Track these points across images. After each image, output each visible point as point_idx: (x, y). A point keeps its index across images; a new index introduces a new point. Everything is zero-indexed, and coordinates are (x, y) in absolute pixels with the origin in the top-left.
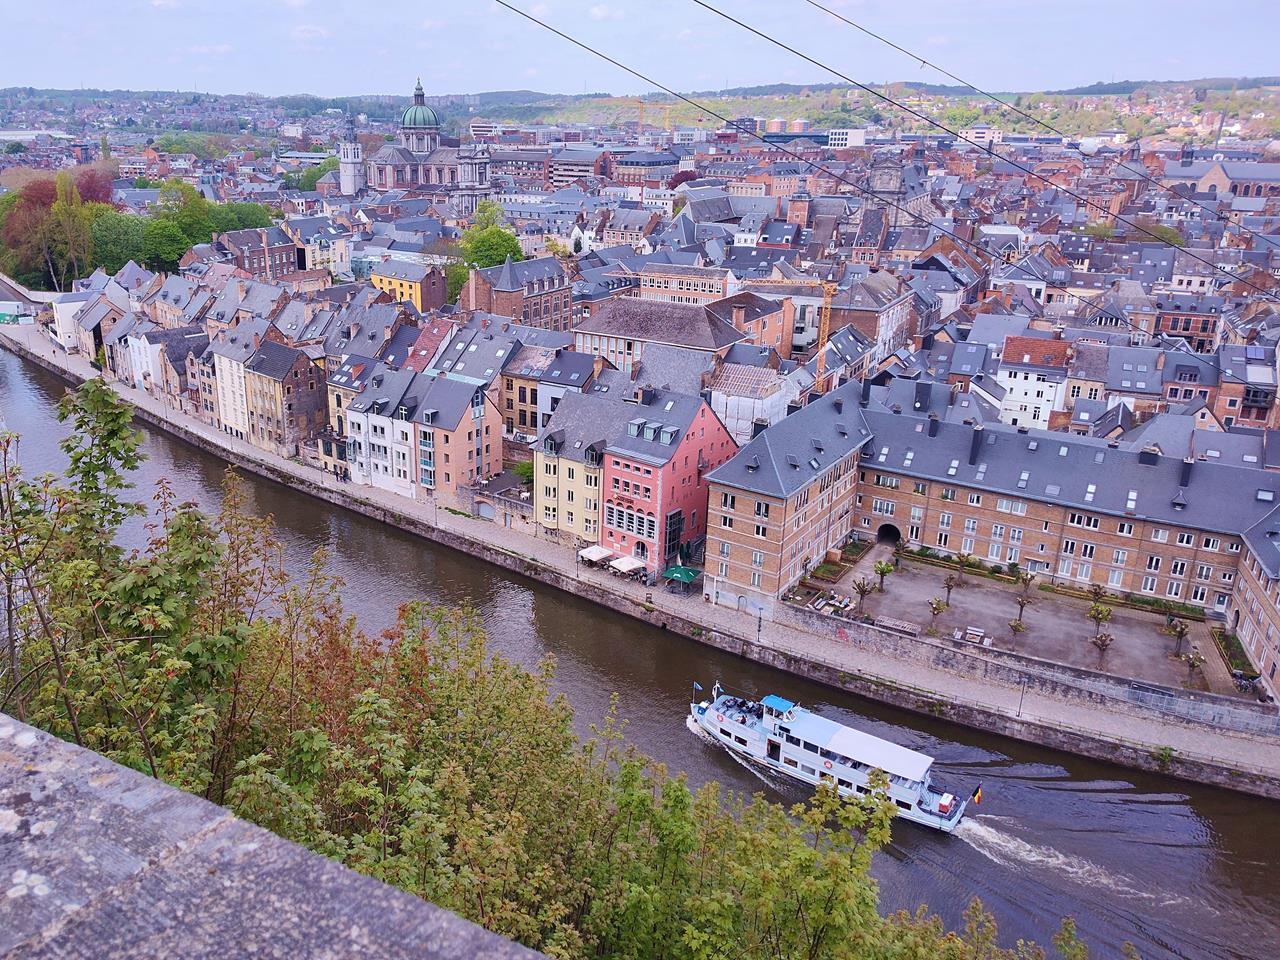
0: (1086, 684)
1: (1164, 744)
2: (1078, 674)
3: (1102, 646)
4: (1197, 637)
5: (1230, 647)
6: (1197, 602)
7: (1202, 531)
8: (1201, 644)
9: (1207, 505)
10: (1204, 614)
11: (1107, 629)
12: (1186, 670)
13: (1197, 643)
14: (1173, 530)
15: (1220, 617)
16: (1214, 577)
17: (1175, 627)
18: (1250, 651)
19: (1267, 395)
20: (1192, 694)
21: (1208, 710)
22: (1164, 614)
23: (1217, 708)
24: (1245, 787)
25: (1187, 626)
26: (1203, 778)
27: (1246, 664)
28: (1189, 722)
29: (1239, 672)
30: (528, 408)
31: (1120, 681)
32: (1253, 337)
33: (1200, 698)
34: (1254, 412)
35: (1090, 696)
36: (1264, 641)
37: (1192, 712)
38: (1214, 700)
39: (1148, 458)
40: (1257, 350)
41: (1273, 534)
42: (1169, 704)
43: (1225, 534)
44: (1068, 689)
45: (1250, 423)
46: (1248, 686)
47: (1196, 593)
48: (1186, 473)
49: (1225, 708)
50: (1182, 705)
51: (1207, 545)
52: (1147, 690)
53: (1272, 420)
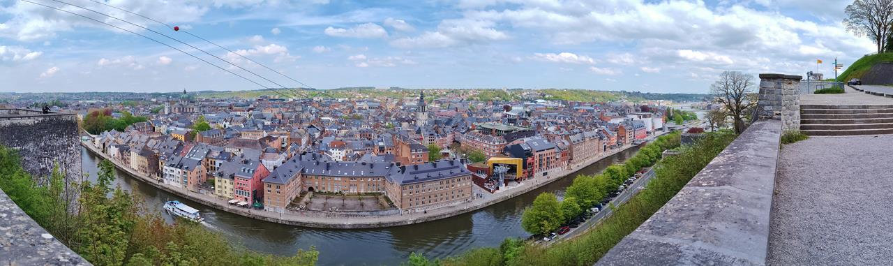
0: (360, 214)
1: (379, 222)
2: (358, 212)
3: (362, 205)
4: (381, 198)
5: (387, 199)
6: (379, 191)
7: (377, 177)
8: (382, 200)
9: (377, 172)
10: (381, 194)
11: (363, 201)
12: (380, 206)
14: (372, 178)
15: (384, 193)
16: (381, 186)
17: (376, 198)
18: (391, 198)
19: (383, 148)
20: (382, 210)
21: (386, 212)
22: (373, 195)
24: (396, 225)
25: (378, 197)
26: (389, 225)
27: (391, 201)
28: (383, 216)
29: (390, 204)
30: (213, 166)
31: (368, 211)
32: (378, 137)
33: (384, 210)
34: (382, 151)
35: (363, 216)
36: (393, 196)
37: (383, 214)
38: (386, 210)
39: (364, 164)
40: (380, 139)
41: (390, 175)
42: (378, 213)
43: (381, 177)
44: (356, 215)
45: (381, 153)
46: (392, 206)
47: (379, 189)
48: (372, 166)
49: (389, 211)
50: (381, 213)
51: (379, 180)
52: (373, 211)
53: (385, 152)
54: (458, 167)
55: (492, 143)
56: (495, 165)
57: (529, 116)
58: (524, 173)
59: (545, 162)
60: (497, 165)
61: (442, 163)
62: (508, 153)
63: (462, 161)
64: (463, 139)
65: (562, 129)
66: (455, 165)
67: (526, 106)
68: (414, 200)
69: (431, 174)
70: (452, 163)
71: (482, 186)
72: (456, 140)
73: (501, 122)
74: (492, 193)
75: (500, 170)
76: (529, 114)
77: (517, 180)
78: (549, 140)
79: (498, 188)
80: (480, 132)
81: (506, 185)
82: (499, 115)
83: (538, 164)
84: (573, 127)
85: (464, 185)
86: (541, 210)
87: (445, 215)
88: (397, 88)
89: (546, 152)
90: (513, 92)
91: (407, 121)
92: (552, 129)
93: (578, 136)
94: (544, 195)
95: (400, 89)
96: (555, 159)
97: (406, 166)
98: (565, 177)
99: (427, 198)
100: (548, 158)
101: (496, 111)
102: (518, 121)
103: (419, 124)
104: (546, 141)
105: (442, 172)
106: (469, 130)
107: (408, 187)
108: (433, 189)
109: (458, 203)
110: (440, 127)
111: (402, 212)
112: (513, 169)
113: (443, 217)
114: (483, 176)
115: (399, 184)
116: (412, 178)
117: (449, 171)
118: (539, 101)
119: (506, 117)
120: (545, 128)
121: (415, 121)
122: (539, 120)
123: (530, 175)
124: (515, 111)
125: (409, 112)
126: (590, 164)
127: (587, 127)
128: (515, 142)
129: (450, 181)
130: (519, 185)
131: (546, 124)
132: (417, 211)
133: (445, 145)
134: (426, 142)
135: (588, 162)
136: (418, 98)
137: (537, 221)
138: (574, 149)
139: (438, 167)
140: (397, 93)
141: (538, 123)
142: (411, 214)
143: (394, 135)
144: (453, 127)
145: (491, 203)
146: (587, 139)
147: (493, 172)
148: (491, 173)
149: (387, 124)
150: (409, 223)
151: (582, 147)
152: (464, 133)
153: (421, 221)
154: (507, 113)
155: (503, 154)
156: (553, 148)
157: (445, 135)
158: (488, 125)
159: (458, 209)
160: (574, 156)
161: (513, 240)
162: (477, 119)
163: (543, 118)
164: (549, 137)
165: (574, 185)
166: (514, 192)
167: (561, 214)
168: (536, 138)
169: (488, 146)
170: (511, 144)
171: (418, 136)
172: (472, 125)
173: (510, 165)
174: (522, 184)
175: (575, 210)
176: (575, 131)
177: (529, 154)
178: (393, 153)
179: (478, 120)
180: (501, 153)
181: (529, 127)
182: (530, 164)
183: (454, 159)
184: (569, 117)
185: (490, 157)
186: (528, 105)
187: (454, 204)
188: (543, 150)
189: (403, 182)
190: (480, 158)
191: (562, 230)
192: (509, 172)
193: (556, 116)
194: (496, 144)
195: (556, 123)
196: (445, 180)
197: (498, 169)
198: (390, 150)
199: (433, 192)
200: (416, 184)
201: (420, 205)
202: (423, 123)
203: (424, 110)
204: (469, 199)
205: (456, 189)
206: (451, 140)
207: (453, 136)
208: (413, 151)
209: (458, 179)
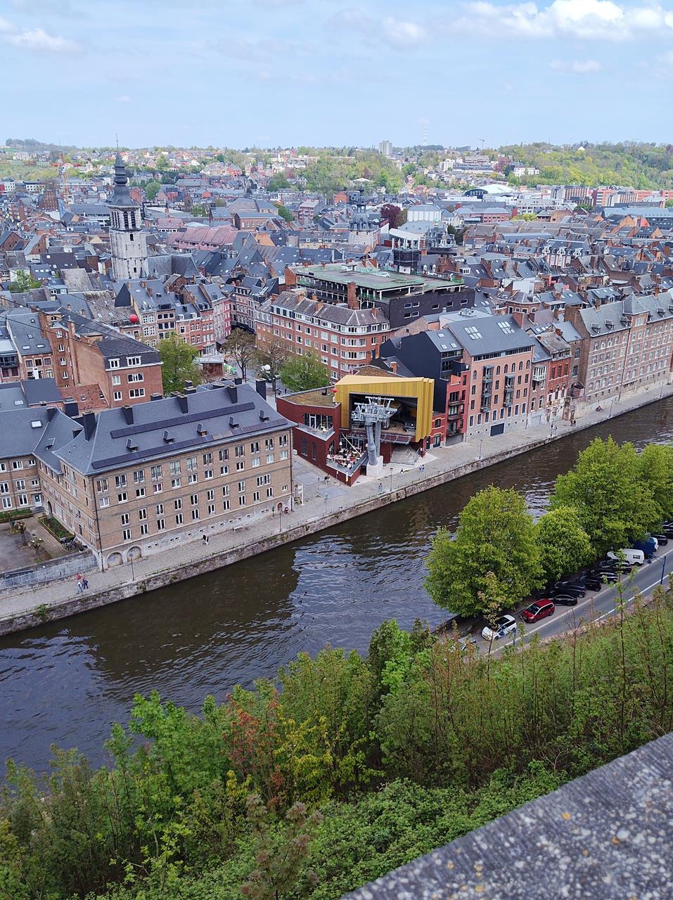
1: (40, 603)
4: (32, 528)
5: (53, 526)
6: (24, 505)
7: (8, 459)
8: (38, 532)
10: (31, 512)
12: (34, 551)
13: (34, 532)
15: (40, 509)
16: (29, 487)
17: (17, 527)
18: (64, 522)
19: (13, 358)
20: (43, 565)
21: (56, 570)
23: (60, 566)
24: (91, 605)
25: (23, 524)
26: (69, 613)
27: (65, 532)
28: (48, 582)
29: (63, 539)
33: (48, 565)
34: (10, 371)
36: (70, 515)
37: (47, 576)
38: (57, 563)
41: (49, 447)
42: (32, 577)
43: (23, 456)
45: (10, 379)
46: (72, 546)
47: (21, 500)
49: (64, 565)
50: (40, 575)
51: (15, 467)
52: (16, 575)
53: (22, 375)
54: (250, 407)
55: (346, 331)
56: (357, 399)
57: (459, 240)
58: (437, 423)
59: (499, 392)
60: (361, 398)
61: (204, 397)
62: (391, 363)
63: (261, 389)
64: (260, 316)
65: (559, 286)
66: (242, 400)
67: (451, 208)
68: (134, 518)
69: (173, 433)
70: (231, 394)
71: (321, 463)
72: (241, 320)
73: (374, 262)
74: (349, 484)
75: (373, 413)
76: (458, 236)
77: (416, 446)
78: (515, 324)
79: (363, 471)
80: (310, 296)
81: (386, 461)
82: (366, 240)
83: (477, 398)
84: (597, 280)
85: (270, 460)
86: (479, 541)
87: (222, 557)
88: (30, 145)
89: (504, 359)
90: (413, 161)
91: (81, 264)
92: (525, 286)
93: (610, 311)
94: (492, 495)
95: (43, 147)
96: (528, 385)
97: (97, 412)
98: (554, 442)
99: (170, 509)
100: (508, 381)
101: (357, 225)
102: (426, 260)
103: (123, 272)
104: (505, 325)
105: (206, 425)
106: (277, 289)
107: (111, 480)
108: (185, 479)
109: (256, 517)
110: (190, 281)
111: (102, 561)
112: (405, 411)
113: (219, 564)
114: (323, 434)
115: (81, 475)
116: (117, 449)
117: (225, 420)
118: (492, 189)
119: (388, 244)
120: (506, 282)
121: (108, 264)
122: (489, 257)
123: (454, 432)
124: (418, 226)
125: (85, 231)
126: (635, 405)
127: (645, 280)
128: (415, 328)
129: (232, 451)
130: (421, 462)
131: (509, 270)
132: (145, 552)
133: (208, 341)
134: (150, 331)
135: (632, 399)
136: (108, 181)
137: (469, 572)
138: (593, 353)
139: (194, 409)
140: (34, 164)
141: (485, 267)
142: (130, 562)
143: (42, 313)
144: (229, 281)
145: (347, 516)
146: (639, 323)
147: (352, 422)
148: (344, 424)
149: (14, 277)
150: (128, 594)
151: (618, 349)
152: (261, 300)
153: (159, 584)
154: (394, 232)
155: (377, 363)
156: (527, 349)
157: (205, 307)
158: (333, 272)
159: (258, 535)
160: (590, 377)
162: (302, 253)
163: (501, 250)
164: (517, 313)
165: (580, 467)
166: (408, 481)
167: (535, 558)
168: (477, 314)
169: (334, 339)
170: (401, 333)
171: (124, 315)
172: (287, 273)
173: (398, 401)
174: (430, 457)
175: (574, 548)
176: (602, 292)
177: (453, 365)
178: (50, 372)
179: (304, 257)
180: (374, 362)
181: (457, 277)
182: (454, 396)
183: (238, 381)
184: (587, 244)
185: (341, 374)
186: (458, 206)
187: (244, 521)
188: (496, 354)
189: (95, 465)
190: (315, 379)
191: (533, 610)
192: (394, 420)
193: (542, 243)
194: (360, 331)
195: (542, 268)
196: (216, 448)
197: (363, 411)
198: (37, 365)
199: (185, 489)
200: (134, 468)
201: (153, 533)
202: (135, 269)
203: (134, 225)
204: (286, 502)
205: (250, 474)
206: (226, 320)
207: (232, 310)
208: (112, 362)
209: (252, 445)
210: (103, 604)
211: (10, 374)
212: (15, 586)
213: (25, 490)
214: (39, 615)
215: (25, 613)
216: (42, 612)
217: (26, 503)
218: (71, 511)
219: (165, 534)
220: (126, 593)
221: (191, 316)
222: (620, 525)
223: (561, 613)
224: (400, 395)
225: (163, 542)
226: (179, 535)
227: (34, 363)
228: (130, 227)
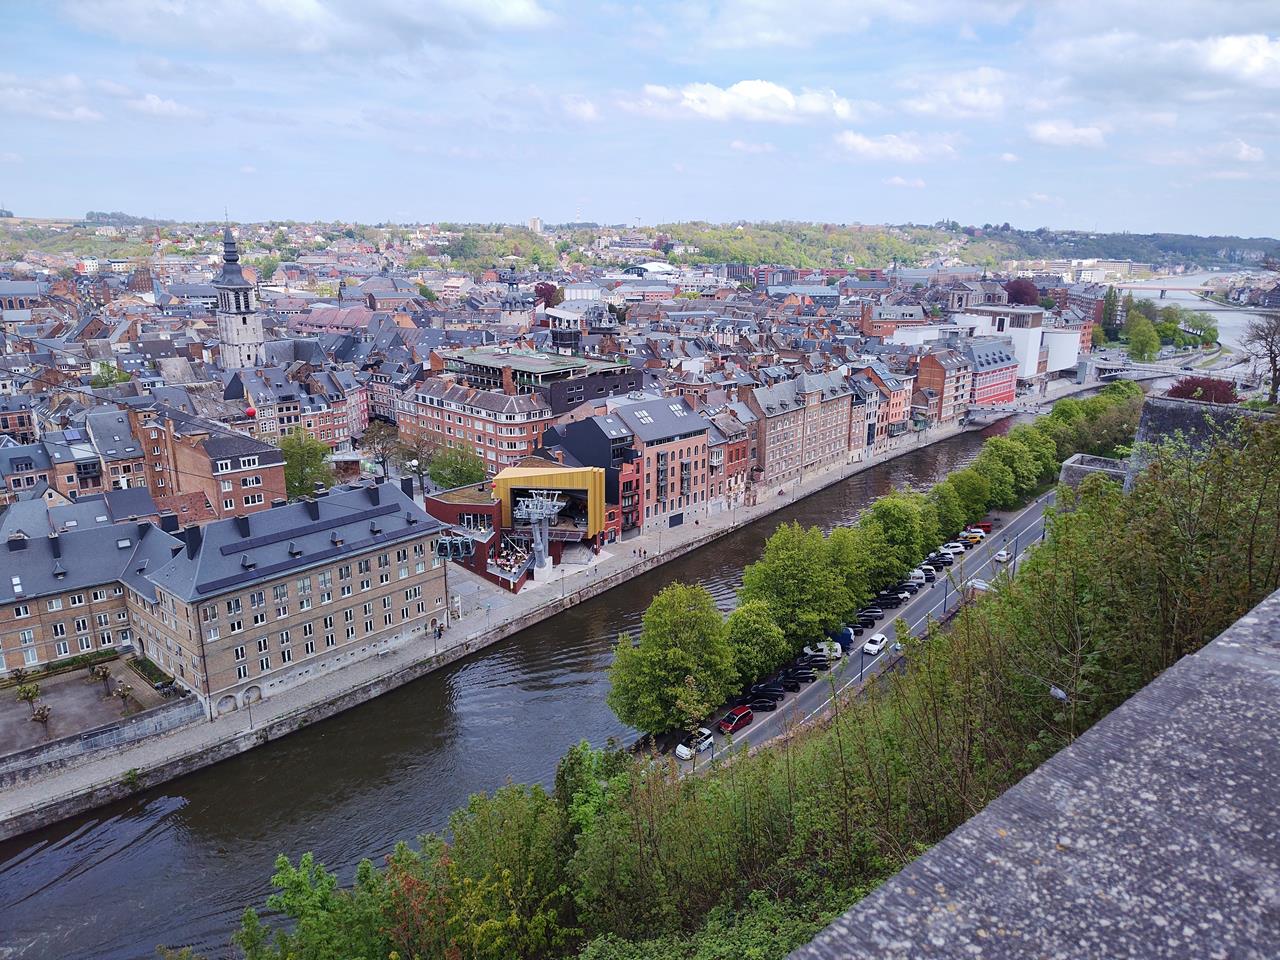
0: (42, 758)
1: (128, 768)
2: (31, 753)
3: (43, 719)
4: (119, 672)
5: (145, 668)
6: (107, 645)
7: (87, 588)
8: (124, 677)
9: (84, 567)
10: (116, 653)
11: (41, 703)
12: (121, 702)
13: (120, 678)
14: (64, 596)
15: (129, 649)
16: (113, 620)
17: (98, 672)
18: (160, 663)
19: (94, 465)
20: (132, 719)
21: (149, 724)
22: (85, 667)
23: (155, 719)
24: (198, 765)
25: (107, 668)
26: (167, 777)
27: (162, 675)
28: (139, 741)
29: (159, 684)
31: (71, 740)
32: (65, 423)
33: (140, 718)
34: (90, 481)
35: (50, 766)
36: (167, 653)
37: (138, 732)
38: (150, 715)
39: (16, 545)
40: (72, 433)
41: (141, 570)
42: (118, 736)
43: (107, 584)
44: (26, 773)
45: (90, 491)
46: (171, 692)
47: (103, 638)
48: (55, 547)
49: (161, 716)
50: (128, 732)
51: (96, 598)
52: (96, 735)
53: (106, 484)
54: (394, 509)
55: (503, 419)
56: (519, 493)
57: (621, 319)
58: (611, 517)
59: (676, 480)
60: (524, 493)
61: (339, 499)
62: (557, 452)
63: (407, 487)
64: (403, 406)
65: (729, 366)
66: (384, 503)
67: (611, 286)
68: (252, 651)
69: (299, 544)
70: (372, 495)
71: (479, 568)
72: (382, 412)
73: (530, 343)
74: (515, 591)
75: (538, 509)
76: (620, 315)
77: (590, 543)
78: (687, 406)
79: (530, 575)
80: (460, 382)
81: (556, 562)
82: (520, 319)
83: (652, 486)
84: (767, 359)
85: (420, 570)
86: (666, 646)
87: (365, 689)
88: (118, 220)
89: (677, 445)
90: (567, 238)
91: (181, 353)
92: (695, 365)
93: (784, 391)
94: (677, 592)
95: (133, 222)
96: (705, 471)
97: (203, 525)
98: (737, 530)
99: (297, 637)
100: (684, 467)
101: (510, 304)
102: (587, 340)
103: (233, 360)
104: (677, 408)
105: (342, 533)
106: (421, 376)
107: (221, 607)
108: (317, 596)
109: (406, 638)
110: (318, 368)
111: (210, 707)
112: (574, 505)
113: (361, 698)
114: (483, 535)
115: (182, 602)
116: (230, 567)
117: (365, 525)
118: (652, 267)
119: (545, 324)
120: (675, 363)
121: (215, 351)
122: (654, 336)
123: (631, 525)
124: (576, 305)
125: (185, 316)
126: (817, 487)
127: (815, 358)
128: (581, 413)
129: (374, 562)
130: (596, 560)
131: (676, 349)
132: (267, 692)
133: (341, 435)
134: (269, 426)
135: (814, 480)
136: (214, 259)
137: (656, 683)
138: (770, 435)
139: (327, 513)
140: (122, 240)
141: (651, 347)
142: (247, 706)
143: (132, 409)
144: (365, 368)
145: (513, 629)
146: (814, 401)
147: (515, 520)
148: (506, 523)
149: (96, 369)
150: (244, 746)
151: (795, 429)
152: (404, 387)
153: (285, 730)
154: (550, 311)
155: (540, 452)
156: (702, 432)
157: (337, 397)
158: (485, 356)
159: (408, 659)
160: (769, 459)
161: (593, 752)
162: (448, 336)
163: (667, 329)
164: (690, 395)
165: (767, 557)
166: (583, 583)
167: (728, 662)
168: (647, 396)
169: (490, 429)
170: (565, 420)
171: (235, 409)
172: (432, 357)
173: (566, 494)
174: (605, 554)
175: (769, 645)
176: (774, 371)
177: (624, 452)
178: (141, 480)
179: (451, 340)
180: (536, 452)
181: (623, 358)
182: (628, 485)
183: (379, 480)
184: (753, 322)
185: (500, 467)
186: (618, 284)
187: (392, 644)
188: (670, 439)
189: (200, 590)
190: (470, 474)
191: (730, 720)
192: (563, 515)
193: (709, 322)
194: (518, 419)
195: (710, 347)
196: (355, 559)
197: (527, 506)
198: (125, 472)
199: (318, 610)
200: (252, 590)
201: (276, 667)
202: (249, 356)
203: (247, 307)
204: (441, 618)
205: (397, 587)
206: (362, 412)
207: (369, 399)
208: (222, 465)
209: (399, 553)
210: (212, 762)
211: (91, 485)
212: (94, 749)
213: (108, 626)
214: (128, 783)
215: (110, 783)
216: (132, 779)
217: (109, 642)
218: (169, 648)
219: (292, 668)
220: (242, 745)
221: (320, 409)
222: (814, 617)
223: (762, 720)
224: (567, 487)
225: (289, 677)
226: (310, 668)
227: (121, 470)
228: (243, 309)
